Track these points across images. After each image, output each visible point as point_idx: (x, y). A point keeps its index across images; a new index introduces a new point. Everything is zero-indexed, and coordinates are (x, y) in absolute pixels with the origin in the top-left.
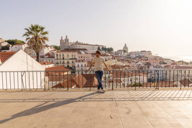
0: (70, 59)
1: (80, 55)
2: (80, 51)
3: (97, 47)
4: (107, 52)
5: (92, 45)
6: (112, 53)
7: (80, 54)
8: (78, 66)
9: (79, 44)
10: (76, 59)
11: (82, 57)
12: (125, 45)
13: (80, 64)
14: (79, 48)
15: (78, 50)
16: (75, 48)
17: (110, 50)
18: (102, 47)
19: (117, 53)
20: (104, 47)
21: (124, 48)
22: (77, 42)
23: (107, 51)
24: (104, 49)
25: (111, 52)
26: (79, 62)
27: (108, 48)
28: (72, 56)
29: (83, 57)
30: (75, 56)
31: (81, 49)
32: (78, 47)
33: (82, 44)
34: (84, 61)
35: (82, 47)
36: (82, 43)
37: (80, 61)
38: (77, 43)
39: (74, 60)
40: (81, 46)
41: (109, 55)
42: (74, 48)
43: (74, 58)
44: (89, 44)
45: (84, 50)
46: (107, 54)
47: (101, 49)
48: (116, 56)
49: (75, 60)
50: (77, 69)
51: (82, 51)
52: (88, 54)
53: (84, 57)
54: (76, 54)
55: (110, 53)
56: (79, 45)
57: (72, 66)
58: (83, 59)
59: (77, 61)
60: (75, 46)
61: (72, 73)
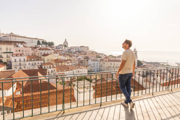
0: (4, 53)
1: (18, 49)
2: (17, 44)
3: (37, 40)
5: (30, 38)
6: (53, 47)
7: (17, 47)
8: (15, 61)
9: (15, 36)
10: (13, 53)
11: (19, 51)
12: (66, 40)
13: (18, 59)
14: (14, 40)
15: (15, 43)
16: (9, 40)
17: (51, 44)
18: (42, 41)
19: (57, 47)
20: (45, 41)
21: (64, 43)
22: (12, 33)
23: (47, 45)
24: (44, 43)
25: (52, 46)
26: (16, 56)
27: (49, 42)
28: (7, 49)
29: (21, 51)
30: (10, 49)
31: (19, 42)
32: (13, 39)
33: (18, 36)
34: (22, 55)
35: (18, 39)
36: (18, 35)
37: (18, 55)
38: (12, 35)
39: (9, 54)
40: (17, 38)
41: (51, 49)
42: (7, 40)
43: (9, 52)
44: (27, 37)
45: (22, 43)
46: (48, 48)
47: (41, 43)
48: (57, 50)
49: (11, 54)
50: (13, 64)
51: (20, 44)
52: (26, 47)
53: (23, 51)
54: (12, 48)
55: (51, 47)
56: (14, 38)
57: (6, 62)
58: (21, 53)
59: (13, 55)
60: (9, 38)
61: (7, 69)
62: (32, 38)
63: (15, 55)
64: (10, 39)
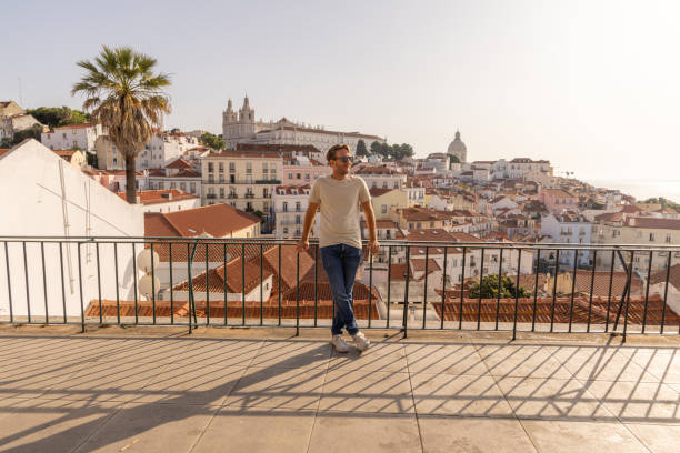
0: (258, 182)
1: (294, 169)
2: (294, 153)
3: (356, 141)
4: (390, 160)
5: (336, 134)
6: (410, 164)
7: (293, 163)
8: (285, 209)
9: (292, 128)
10: (279, 182)
11: (299, 176)
12: (458, 134)
13: (292, 201)
14: (290, 143)
15: (287, 152)
16: (277, 143)
17: (402, 153)
18: (374, 141)
19: (423, 164)
20: (381, 143)
21: (452, 146)
22: (284, 120)
23: (389, 157)
24: (381, 148)
25: (406, 159)
26: (289, 192)
27: (396, 146)
28: (265, 171)
29: (303, 176)
30: (274, 171)
31: (298, 148)
32: (287, 138)
33: (302, 129)
34: (305, 190)
35: (301, 139)
36: (300, 125)
37: (293, 190)
38: (284, 125)
39: (269, 186)
40: (298, 135)
41: (399, 170)
42: (271, 142)
43: (269, 179)
44: (326, 129)
45: (308, 149)
46: (391, 166)
47: (368, 148)
48: (424, 174)
49: (275, 186)
50: (279, 217)
51: (300, 153)
52: (320, 164)
53: (308, 177)
54: (279, 168)
55: (402, 164)
56: (289, 134)
57: (261, 209)
58: (302, 182)
59: (280, 190)
60: (277, 134)
61: (262, 233)
62: (341, 134)
63: (284, 191)
64: (280, 138)
